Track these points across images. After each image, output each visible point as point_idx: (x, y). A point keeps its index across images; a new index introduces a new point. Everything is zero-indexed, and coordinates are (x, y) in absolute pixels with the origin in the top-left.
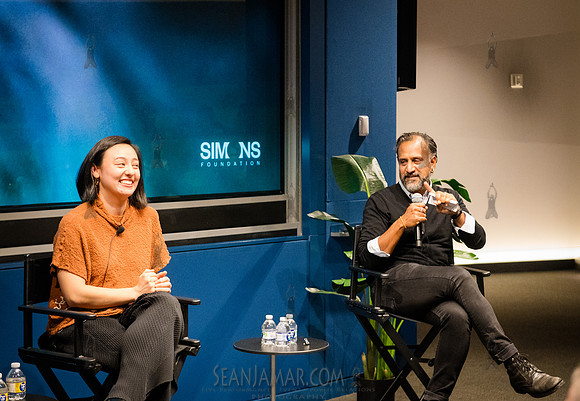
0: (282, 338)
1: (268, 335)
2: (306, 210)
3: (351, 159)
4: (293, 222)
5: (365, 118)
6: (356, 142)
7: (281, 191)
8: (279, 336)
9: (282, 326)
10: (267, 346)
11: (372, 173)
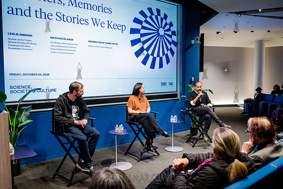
0: (174, 120)
2: (181, 95)
3: (190, 85)
4: (179, 97)
5: (193, 78)
6: (191, 82)
7: (176, 92)
9: (174, 117)
10: (171, 121)
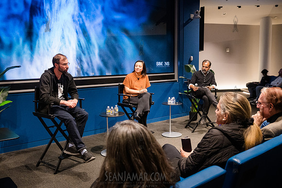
0: (172, 102)
1: (169, 101)
2: (179, 76)
3: (189, 65)
4: (176, 79)
5: (192, 57)
6: (190, 62)
7: (174, 73)
8: (171, 101)
9: (172, 99)
10: (169, 104)
11: (193, 68)
